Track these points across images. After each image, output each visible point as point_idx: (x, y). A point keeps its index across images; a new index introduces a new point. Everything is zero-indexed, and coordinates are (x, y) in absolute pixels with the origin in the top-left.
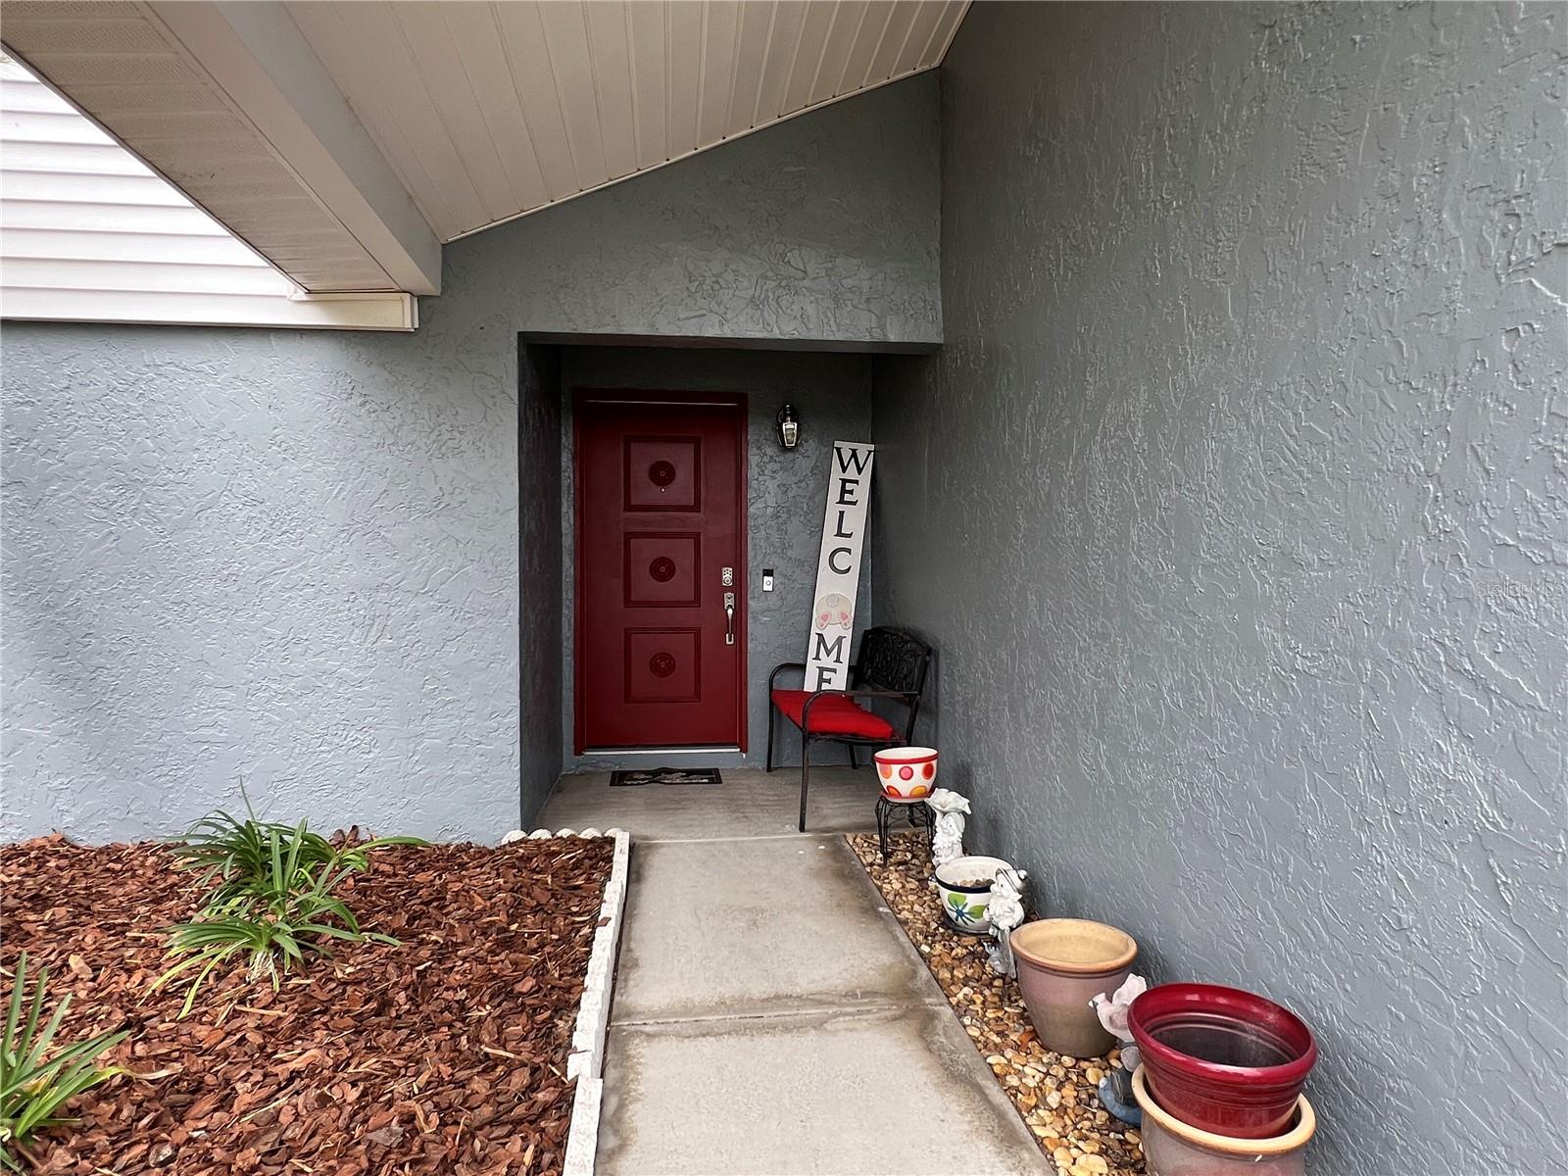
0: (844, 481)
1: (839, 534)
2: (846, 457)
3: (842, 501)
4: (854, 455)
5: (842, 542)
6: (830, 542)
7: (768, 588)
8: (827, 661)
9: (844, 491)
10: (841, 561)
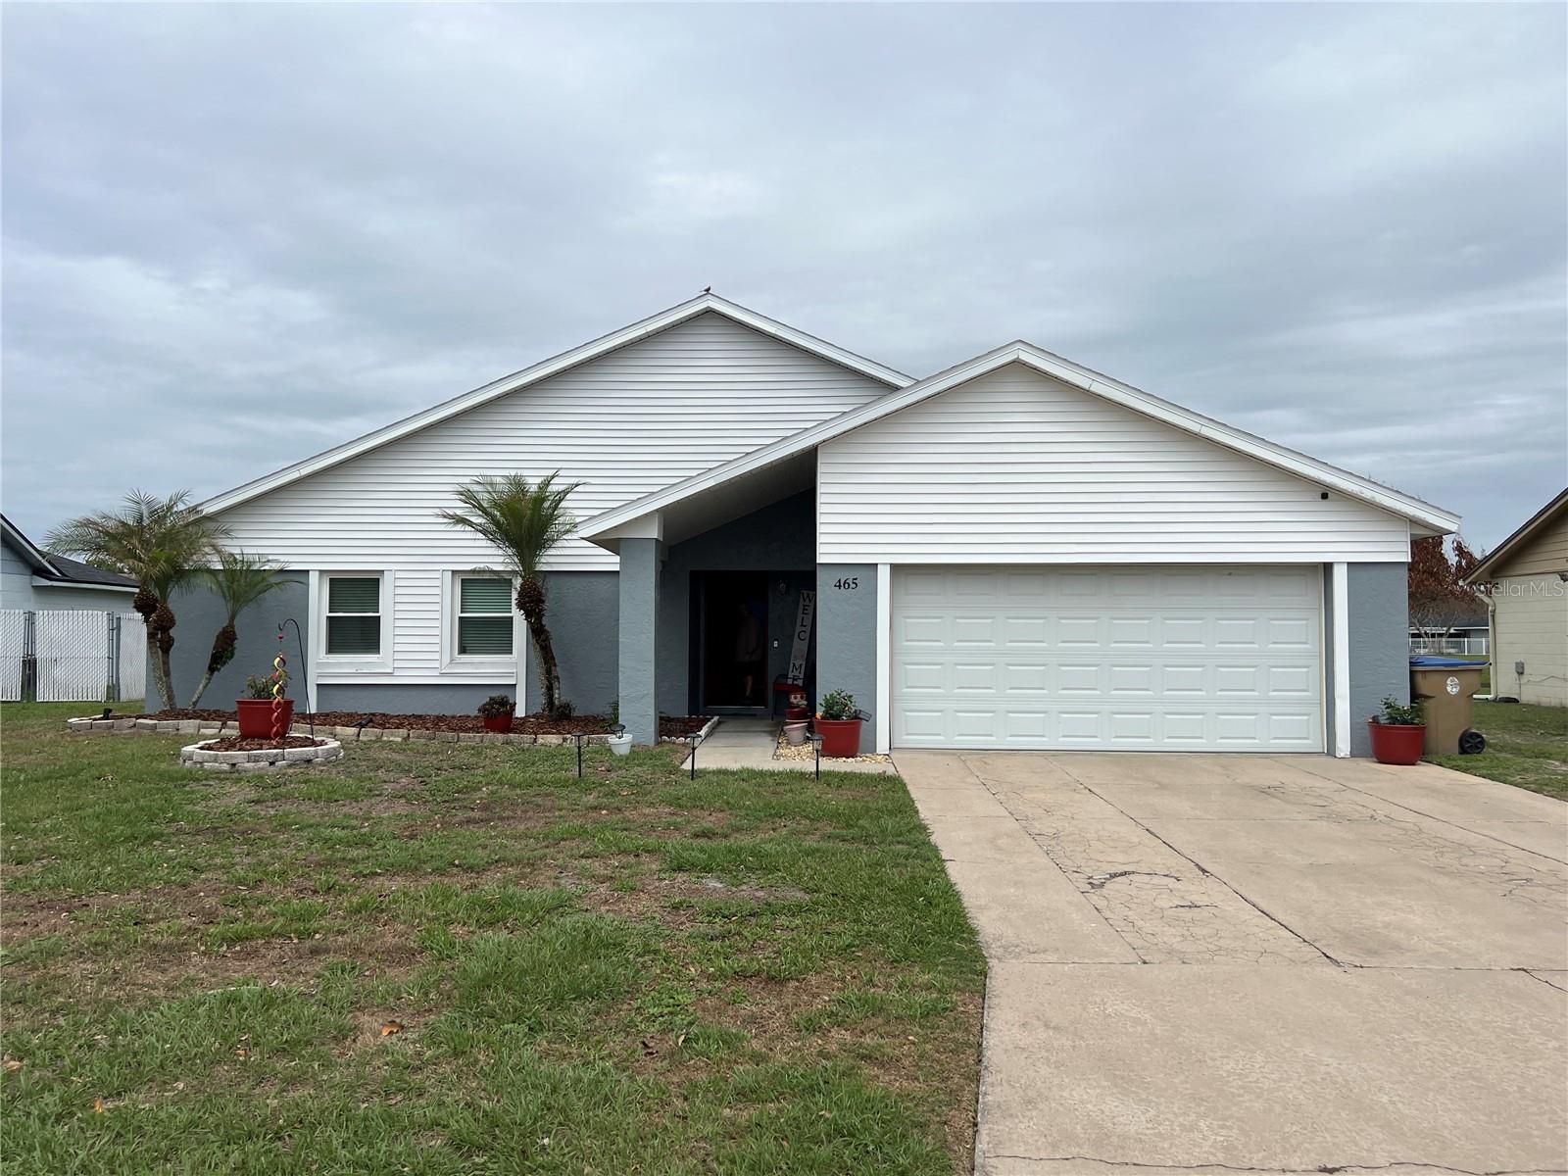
0: (804, 606)
1: (802, 625)
2: (805, 596)
3: (803, 613)
4: (808, 595)
5: (803, 629)
6: (798, 629)
7: (776, 645)
8: (796, 673)
9: (804, 609)
10: (802, 636)
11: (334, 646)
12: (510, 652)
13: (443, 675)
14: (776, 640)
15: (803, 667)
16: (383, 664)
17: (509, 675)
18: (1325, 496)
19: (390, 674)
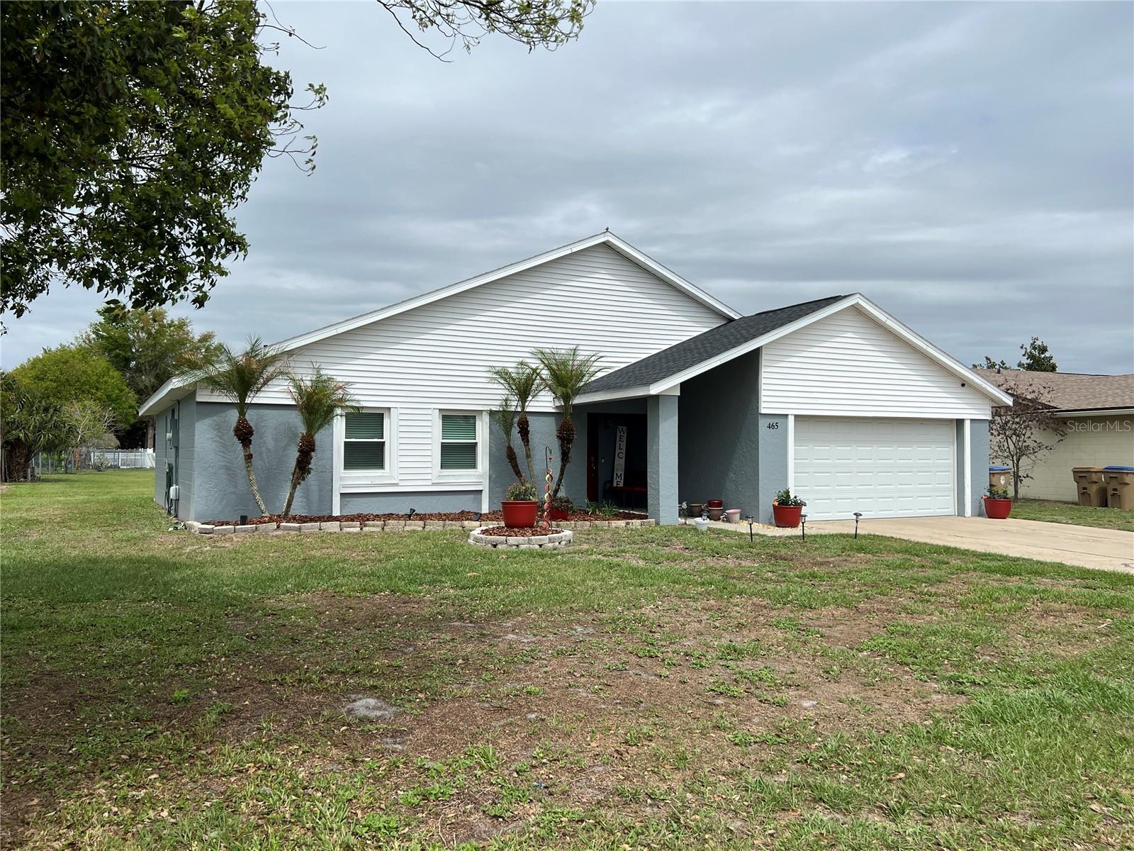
0: (620, 436)
2: (621, 430)
3: (620, 441)
5: (621, 451)
6: (618, 451)
7: (603, 462)
8: (618, 480)
9: (620, 438)
10: (621, 455)
11: (350, 463)
12: (474, 466)
13: (434, 484)
14: (603, 458)
15: (623, 476)
16: (391, 477)
17: (479, 483)
18: (963, 385)
19: (396, 485)
